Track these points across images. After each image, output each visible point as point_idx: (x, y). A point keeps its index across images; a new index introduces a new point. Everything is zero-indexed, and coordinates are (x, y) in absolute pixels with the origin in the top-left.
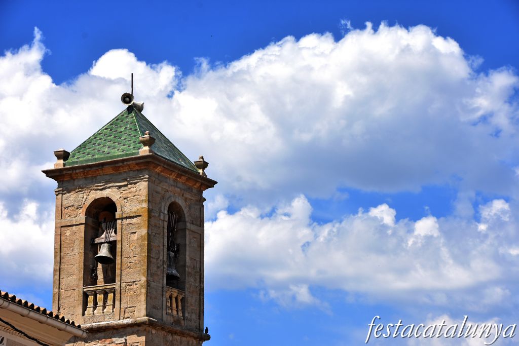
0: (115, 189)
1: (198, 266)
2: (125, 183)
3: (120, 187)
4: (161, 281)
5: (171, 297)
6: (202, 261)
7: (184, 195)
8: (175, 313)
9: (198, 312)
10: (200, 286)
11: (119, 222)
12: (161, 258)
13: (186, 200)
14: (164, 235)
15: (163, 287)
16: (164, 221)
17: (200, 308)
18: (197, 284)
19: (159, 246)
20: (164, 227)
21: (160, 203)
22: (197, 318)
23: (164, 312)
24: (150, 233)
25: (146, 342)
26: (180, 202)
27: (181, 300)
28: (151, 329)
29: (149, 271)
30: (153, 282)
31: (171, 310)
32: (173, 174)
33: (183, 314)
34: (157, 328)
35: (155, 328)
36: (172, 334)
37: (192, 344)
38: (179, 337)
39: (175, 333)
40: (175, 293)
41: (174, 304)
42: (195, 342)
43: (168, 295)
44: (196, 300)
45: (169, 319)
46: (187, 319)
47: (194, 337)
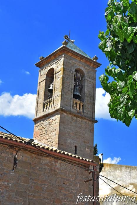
0: (55, 64)
1: (92, 94)
2: (57, 61)
3: (56, 63)
4: (70, 96)
5: (76, 103)
6: (94, 93)
7: (85, 67)
8: (78, 109)
9: (92, 111)
10: (93, 102)
11: (55, 75)
12: (71, 87)
13: (86, 69)
14: (72, 79)
15: (71, 98)
16: (73, 74)
17: (93, 110)
18: (92, 101)
19: (69, 83)
20: (72, 76)
21: (71, 67)
22: (92, 114)
23: (72, 108)
24: (64, 76)
25: (60, 117)
26: (82, 69)
27: (83, 106)
28: (63, 113)
29: (63, 90)
30: (66, 95)
31: (76, 108)
32: (78, 57)
33: (83, 111)
34: (67, 113)
35: (66, 113)
36: (76, 117)
37: (88, 123)
38: (80, 119)
39: (78, 117)
40: (79, 102)
41: (78, 106)
42: (90, 123)
43: (75, 102)
44: (91, 107)
45: (74, 111)
46: (85, 113)
47: (89, 120)
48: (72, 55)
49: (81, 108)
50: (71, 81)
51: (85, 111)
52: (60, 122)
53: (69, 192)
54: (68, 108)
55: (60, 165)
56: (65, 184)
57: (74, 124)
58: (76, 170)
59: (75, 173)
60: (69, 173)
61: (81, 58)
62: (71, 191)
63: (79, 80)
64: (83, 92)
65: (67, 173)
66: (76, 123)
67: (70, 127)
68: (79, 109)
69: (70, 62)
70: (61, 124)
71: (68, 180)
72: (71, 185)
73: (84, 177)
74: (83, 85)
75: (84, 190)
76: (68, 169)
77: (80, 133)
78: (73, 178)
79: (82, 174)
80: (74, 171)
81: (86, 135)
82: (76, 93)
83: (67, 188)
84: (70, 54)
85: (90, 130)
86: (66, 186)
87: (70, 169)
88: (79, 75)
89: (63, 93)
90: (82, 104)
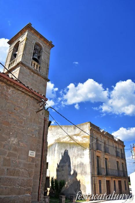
1: (47, 62)
2: (23, 35)
3: (22, 37)
4: (30, 57)
7: (43, 44)
11: (20, 44)
12: (31, 52)
15: (31, 59)
18: (46, 66)
19: (30, 49)
20: (33, 45)
21: (33, 40)
22: (46, 74)
23: (30, 65)
24: (27, 43)
25: (20, 69)
26: (41, 44)
27: (39, 67)
28: (23, 66)
29: (24, 51)
30: (27, 55)
31: (34, 67)
32: (38, 36)
33: (39, 70)
34: (27, 67)
35: (25, 67)
36: (34, 73)
37: (43, 80)
38: (37, 76)
39: (35, 74)
40: (36, 63)
41: (36, 66)
42: (44, 80)
43: (33, 63)
44: (45, 70)
45: (32, 68)
46: (41, 72)
47: (43, 78)
48: (34, 33)
49: (38, 68)
50: (32, 48)
51: (41, 71)
52: (19, 72)
53: (20, 118)
54: (28, 65)
55: (13, 92)
56: (15, 110)
57: (31, 77)
58: (29, 101)
59: (27, 103)
60: (21, 101)
61: (40, 36)
62: (22, 117)
63: (38, 50)
64: (41, 59)
65: (19, 100)
66: (33, 77)
67: (28, 78)
68: (36, 69)
69: (32, 36)
70: (20, 74)
71: (19, 107)
72: (22, 112)
73: (35, 108)
74: (41, 55)
75: (34, 119)
76: (20, 98)
77: (36, 85)
78: (24, 107)
79: (34, 105)
80: (26, 101)
81: (40, 88)
82: (34, 57)
83: (18, 114)
84: (32, 31)
85: (44, 85)
86: (17, 112)
87: (22, 98)
88: (38, 48)
89: (24, 53)
90: (38, 66)
